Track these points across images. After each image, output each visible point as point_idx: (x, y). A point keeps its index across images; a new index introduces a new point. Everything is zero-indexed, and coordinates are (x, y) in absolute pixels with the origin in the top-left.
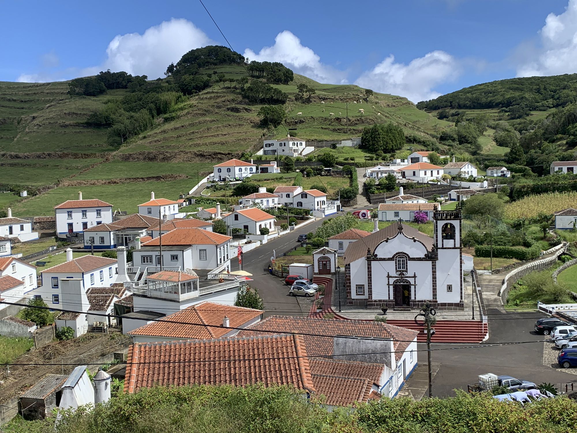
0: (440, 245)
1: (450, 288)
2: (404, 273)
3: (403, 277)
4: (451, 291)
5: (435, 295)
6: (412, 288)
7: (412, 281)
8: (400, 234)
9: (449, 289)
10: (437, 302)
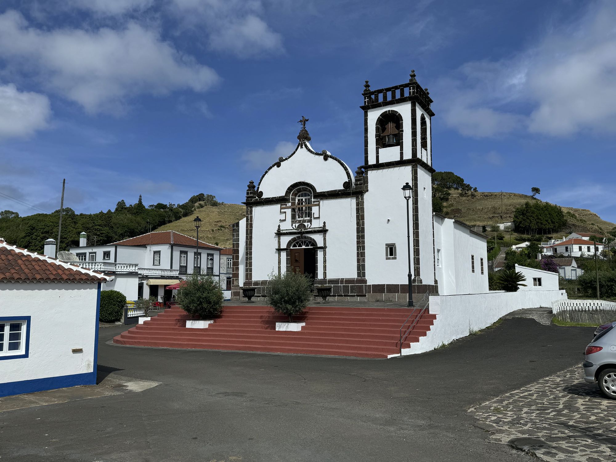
0: (372, 161)
1: (391, 250)
2: (306, 224)
3: (304, 233)
4: (395, 258)
5: (361, 268)
6: (320, 254)
7: (318, 239)
8: (302, 147)
9: (391, 254)
10: (365, 282)
